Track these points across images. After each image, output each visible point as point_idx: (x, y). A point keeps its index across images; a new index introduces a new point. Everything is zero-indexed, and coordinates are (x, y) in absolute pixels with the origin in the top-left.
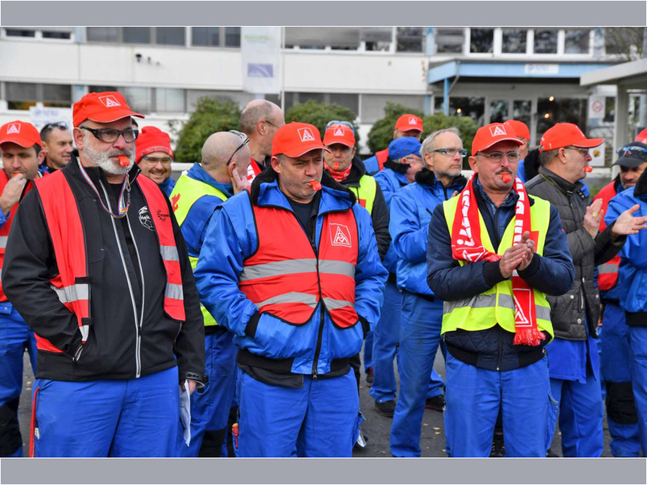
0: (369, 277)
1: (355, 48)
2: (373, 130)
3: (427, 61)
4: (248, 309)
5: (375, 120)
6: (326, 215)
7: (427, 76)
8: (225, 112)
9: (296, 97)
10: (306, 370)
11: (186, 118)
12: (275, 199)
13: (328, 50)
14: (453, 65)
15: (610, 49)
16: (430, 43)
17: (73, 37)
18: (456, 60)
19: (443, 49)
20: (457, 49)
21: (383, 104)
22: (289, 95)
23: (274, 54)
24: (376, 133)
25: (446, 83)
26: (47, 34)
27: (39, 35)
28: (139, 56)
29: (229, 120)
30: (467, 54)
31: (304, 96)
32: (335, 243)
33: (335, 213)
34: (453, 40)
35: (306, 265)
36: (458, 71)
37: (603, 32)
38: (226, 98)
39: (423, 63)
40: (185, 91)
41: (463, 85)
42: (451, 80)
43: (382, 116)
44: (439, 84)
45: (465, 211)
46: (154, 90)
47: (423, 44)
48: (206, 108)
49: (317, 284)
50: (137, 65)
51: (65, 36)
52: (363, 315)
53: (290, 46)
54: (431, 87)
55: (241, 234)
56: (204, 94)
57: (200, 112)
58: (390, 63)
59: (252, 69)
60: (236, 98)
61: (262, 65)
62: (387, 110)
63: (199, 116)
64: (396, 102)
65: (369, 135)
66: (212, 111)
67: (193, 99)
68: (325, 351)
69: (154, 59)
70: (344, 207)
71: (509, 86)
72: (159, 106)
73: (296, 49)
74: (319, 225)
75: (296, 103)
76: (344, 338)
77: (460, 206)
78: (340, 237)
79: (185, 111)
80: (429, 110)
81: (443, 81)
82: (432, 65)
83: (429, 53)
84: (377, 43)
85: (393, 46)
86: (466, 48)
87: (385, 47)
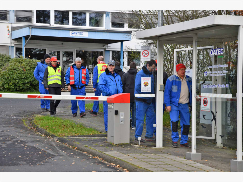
3: (10, 26)
14: (27, 29)
15: (114, 25)
18: (29, 26)
25: (23, 39)
30: (34, 23)
36: (31, 32)
37: (110, 15)
39: (8, 27)
41: (33, 41)
44: (19, 39)
47: (8, 15)
54: (13, 41)
71: (61, 42)
80: (13, 55)
81: (21, 38)
82: (14, 29)
83: (11, 21)
86: (34, 18)
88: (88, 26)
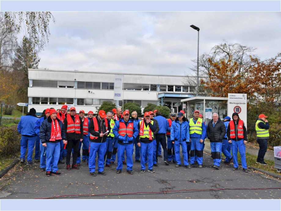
0: (136, 131)
1: (140, 90)
2: (145, 109)
3: (158, 93)
4: (118, 135)
5: (145, 107)
6: (129, 123)
7: (157, 96)
8: (109, 105)
9: (126, 101)
10: (125, 142)
11: (100, 106)
12: (123, 121)
13: (134, 90)
14: (164, 94)
16: (158, 89)
17: (74, 87)
18: (164, 93)
19: (161, 90)
20: (165, 90)
21: (147, 103)
22: (125, 100)
23: (121, 91)
24: (145, 110)
25: (162, 98)
26: (68, 87)
27: (66, 87)
28: (89, 91)
29: (110, 107)
30: (167, 92)
31: (129, 101)
32: (129, 126)
33: (130, 123)
34: (164, 88)
35: (125, 129)
36: (165, 95)
38: (110, 101)
40: (100, 99)
41: (166, 98)
42: (163, 97)
43: (147, 106)
44: (160, 98)
45: (142, 123)
46: (93, 99)
48: (105, 104)
49: (126, 132)
50: (89, 93)
51: (73, 87)
52: (133, 136)
55: (118, 125)
56: (104, 100)
57: (103, 104)
58: (149, 93)
59: (116, 95)
60: (112, 101)
61: (118, 94)
62: (148, 105)
63: (103, 106)
64: (150, 102)
65: (144, 110)
66: (106, 104)
67: (102, 101)
68: (127, 140)
69: (93, 92)
70: (132, 122)
71: (177, 99)
72: (94, 103)
73: (127, 90)
74: (128, 124)
75: (126, 102)
76: (130, 138)
77: (142, 122)
78: (130, 126)
79: (100, 104)
80: (158, 104)
81: (161, 98)
82: (159, 94)
83: (158, 91)
84: (146, 89)
85: (150, 89)
86: (167, 90)
87: (148, 89)
88: (189, 92)
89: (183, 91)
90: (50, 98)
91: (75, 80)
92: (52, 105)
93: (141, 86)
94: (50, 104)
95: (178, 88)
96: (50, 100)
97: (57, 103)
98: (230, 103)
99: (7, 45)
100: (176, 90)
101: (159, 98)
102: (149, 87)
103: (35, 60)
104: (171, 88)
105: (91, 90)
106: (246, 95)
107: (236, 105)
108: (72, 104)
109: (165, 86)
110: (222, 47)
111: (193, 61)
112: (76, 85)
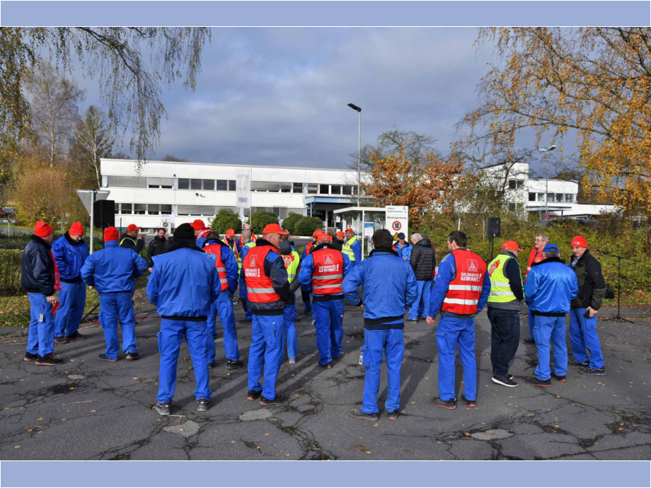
1: (278, 191)
5: (285, 218)
7: (304, 202)
8: (229, 215)
9: (256, 209)
11: (215, 217)
13: (268, 191)
16: (305, 190)
17: (173, 187)
18: (314, 196)
19: (310, 192)
20: (315, 192)
21: (288, 212)
22: (253, 208)
23: (247, 193)
24: (285, 223)
25: (311, 204)
26: (163, 187)
27: (160, 187)
28: (197, 194)
29: (230, 218)
30: (319, 194)
31: (259, 209)
34: (314, 189)
38: (229, 209)
39: (303, 197)
41: (317, 205)
42: (313, 203)
43: (287, 216)
44: (309, 205)
47: (303, 190)
48: (222, 213)
50: (196, 197)
51: (170, 187)
53: (253, 190)
54: (306, 206)
56: (221, 208)
57: (220, 215)
58: (291, 196)
59: (240, 199)
60: (234, 209)
61: (243, 198)
62: (289, 215)
64: (292, 211)
66: (224, 214)
67: (217, 210)
69: (203, 195)
71: (335, 205)
73: (256, 191)
75: (256, 211)
79: (214, 215)
80: (305, 214)
82: (306, 198)
83: (305, 193)
84: (286, 190)
85: (292, 190)
86: (319, 192)
87: (289, 191)
89: (344, 193)
90: (135, 204)
91: (175, 175)
92: (138, 214)
93: (278, 186)
94: (135, 213)
95: (336, 189)
96: (135, 208)
97: (147, 212)
98: (388, 217)
99: (64, 121)
100: (333, 192)
101: (307, 204)
102: (290, 187)
103: (106, 141)
104: (324, 189)
105: (199, 192)
106: (407, 207)
107: (396, 220)
108: (170, 213)
109: (315, 186)
110: (392, 136)
111: (351, 155)
112: (176, 184)
